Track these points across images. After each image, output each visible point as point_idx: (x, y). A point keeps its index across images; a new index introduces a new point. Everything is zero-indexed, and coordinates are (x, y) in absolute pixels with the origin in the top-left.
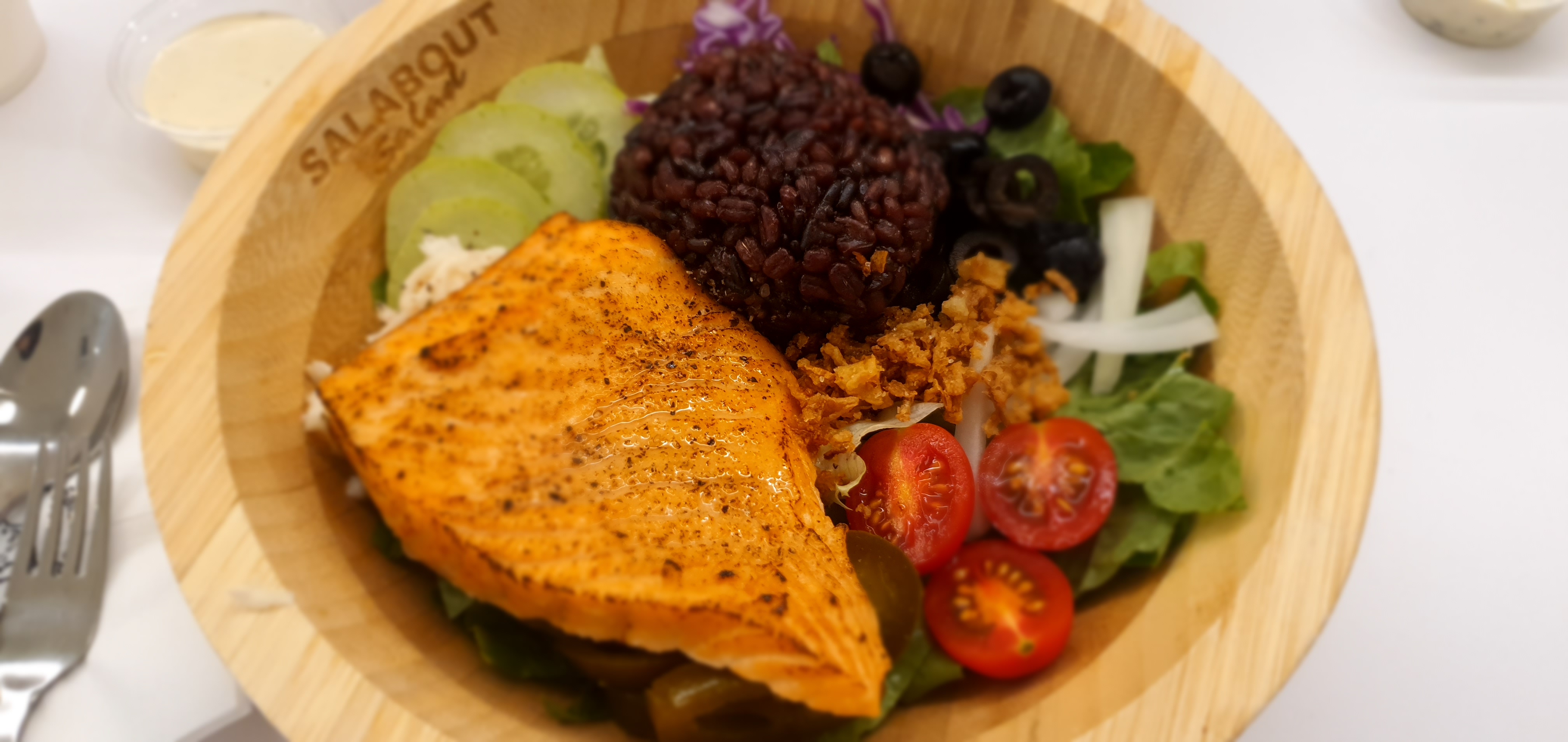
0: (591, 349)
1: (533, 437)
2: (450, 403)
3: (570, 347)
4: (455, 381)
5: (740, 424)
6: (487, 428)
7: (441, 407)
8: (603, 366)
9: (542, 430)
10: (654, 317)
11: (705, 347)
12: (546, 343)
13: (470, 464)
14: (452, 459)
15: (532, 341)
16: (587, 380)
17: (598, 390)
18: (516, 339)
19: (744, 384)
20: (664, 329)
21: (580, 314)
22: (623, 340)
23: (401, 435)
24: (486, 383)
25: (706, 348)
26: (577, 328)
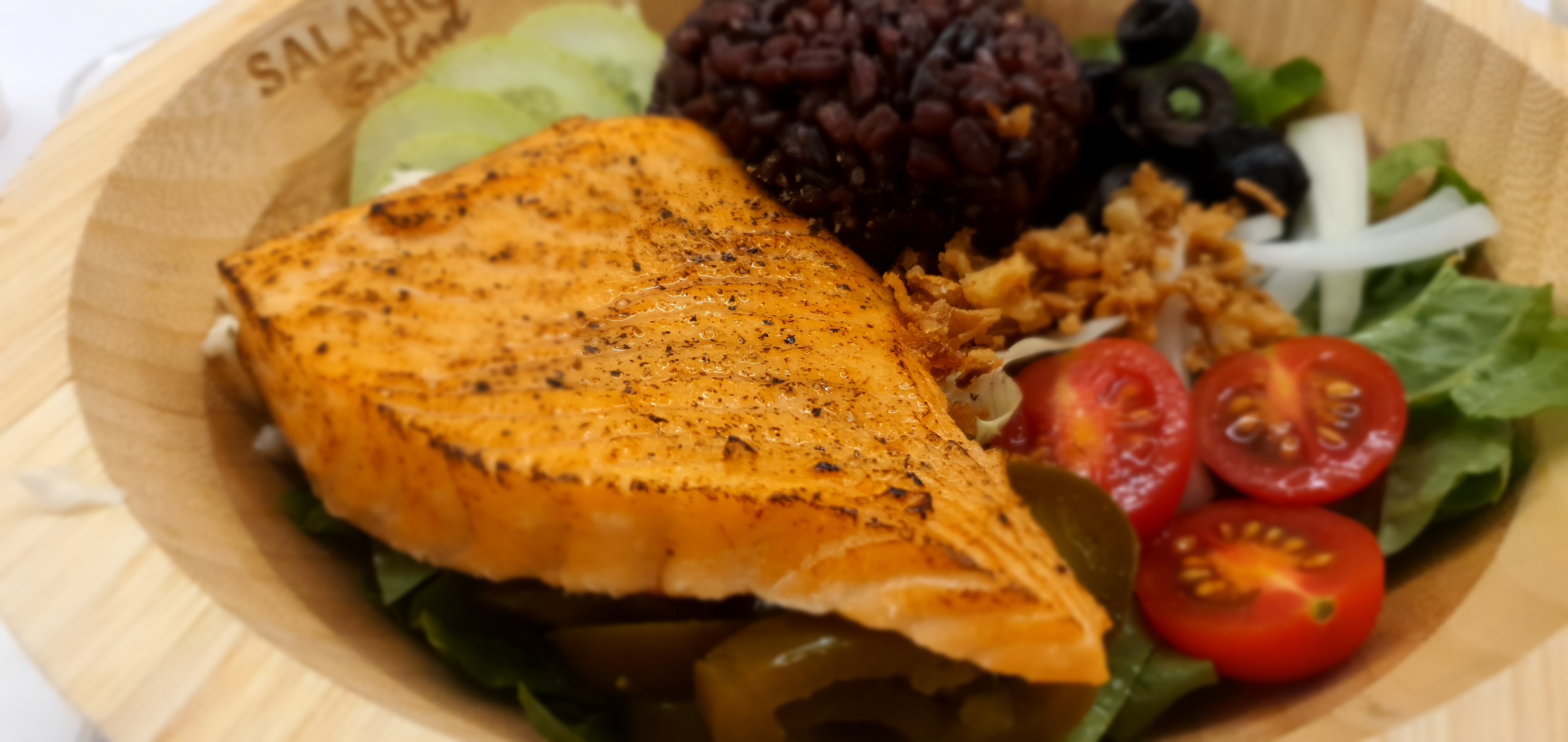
0: (615, 231)
1: (526, 318)
2: (406, 269)
3: (584, 223)
4: (418, 246)
5: (831, 326)
6: (460, 304)
7: (392, 272)
8: (631, 250)
9: (538, 310)
10: (703, 208)
11: (775, 247)
12: (551, 216)
13: (429, 340)
14: (401, 332)
15: (532, 213)
16: (608, 263)
17: (625, 276)
18: (508, 207)
19: (832, 289)
20: (719, 223)
21: (600, 188)
22: (660, 225)
23: (328, 302)
24: (462, 251)
25: (777, 249)
26: (595, 204)
